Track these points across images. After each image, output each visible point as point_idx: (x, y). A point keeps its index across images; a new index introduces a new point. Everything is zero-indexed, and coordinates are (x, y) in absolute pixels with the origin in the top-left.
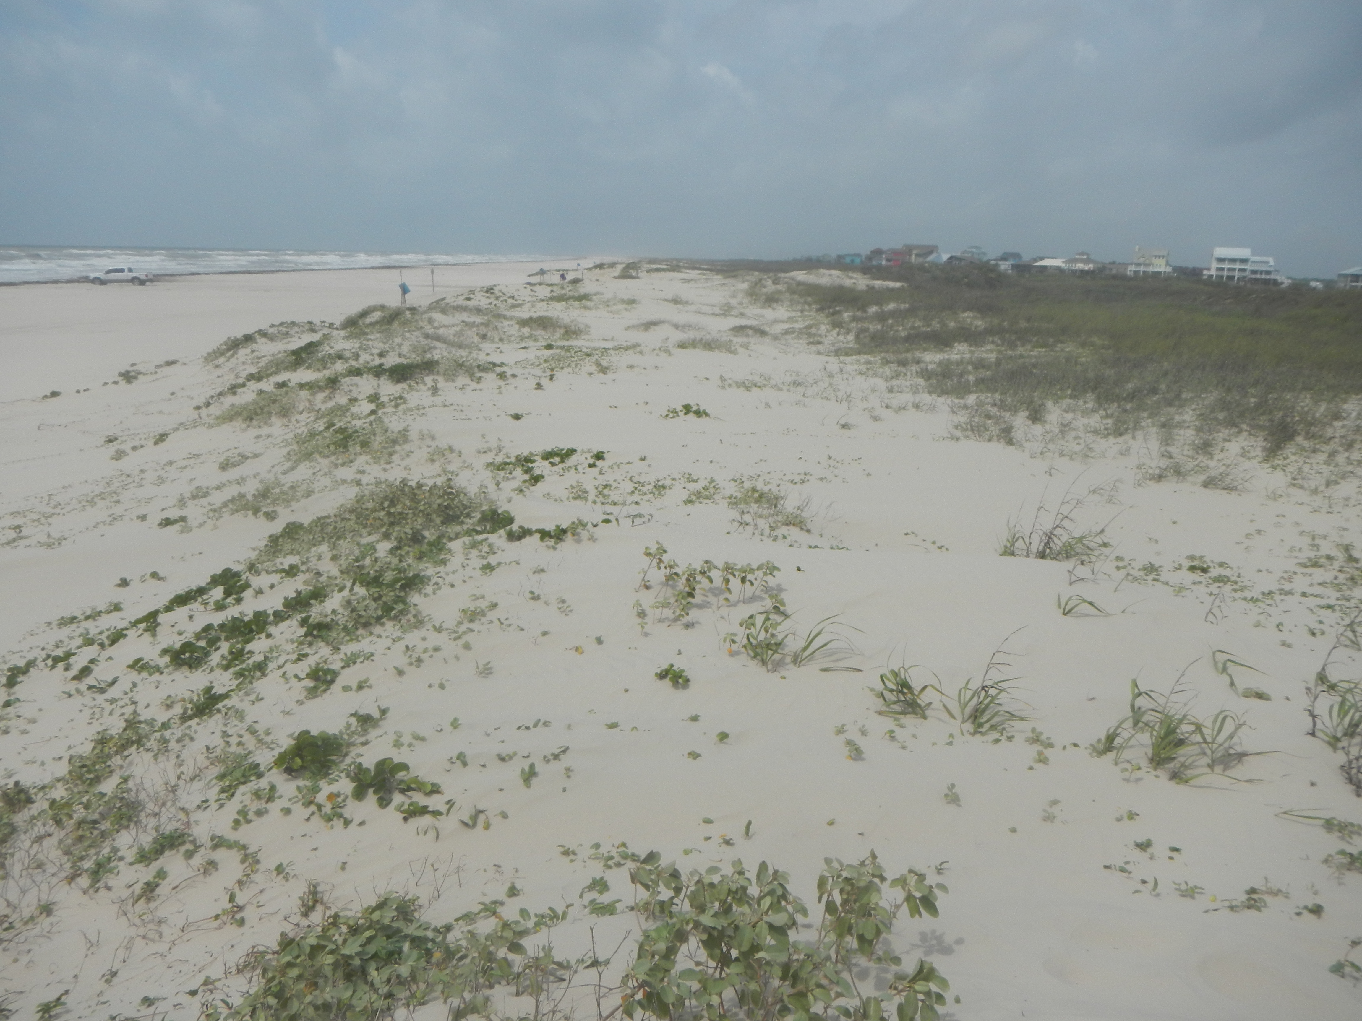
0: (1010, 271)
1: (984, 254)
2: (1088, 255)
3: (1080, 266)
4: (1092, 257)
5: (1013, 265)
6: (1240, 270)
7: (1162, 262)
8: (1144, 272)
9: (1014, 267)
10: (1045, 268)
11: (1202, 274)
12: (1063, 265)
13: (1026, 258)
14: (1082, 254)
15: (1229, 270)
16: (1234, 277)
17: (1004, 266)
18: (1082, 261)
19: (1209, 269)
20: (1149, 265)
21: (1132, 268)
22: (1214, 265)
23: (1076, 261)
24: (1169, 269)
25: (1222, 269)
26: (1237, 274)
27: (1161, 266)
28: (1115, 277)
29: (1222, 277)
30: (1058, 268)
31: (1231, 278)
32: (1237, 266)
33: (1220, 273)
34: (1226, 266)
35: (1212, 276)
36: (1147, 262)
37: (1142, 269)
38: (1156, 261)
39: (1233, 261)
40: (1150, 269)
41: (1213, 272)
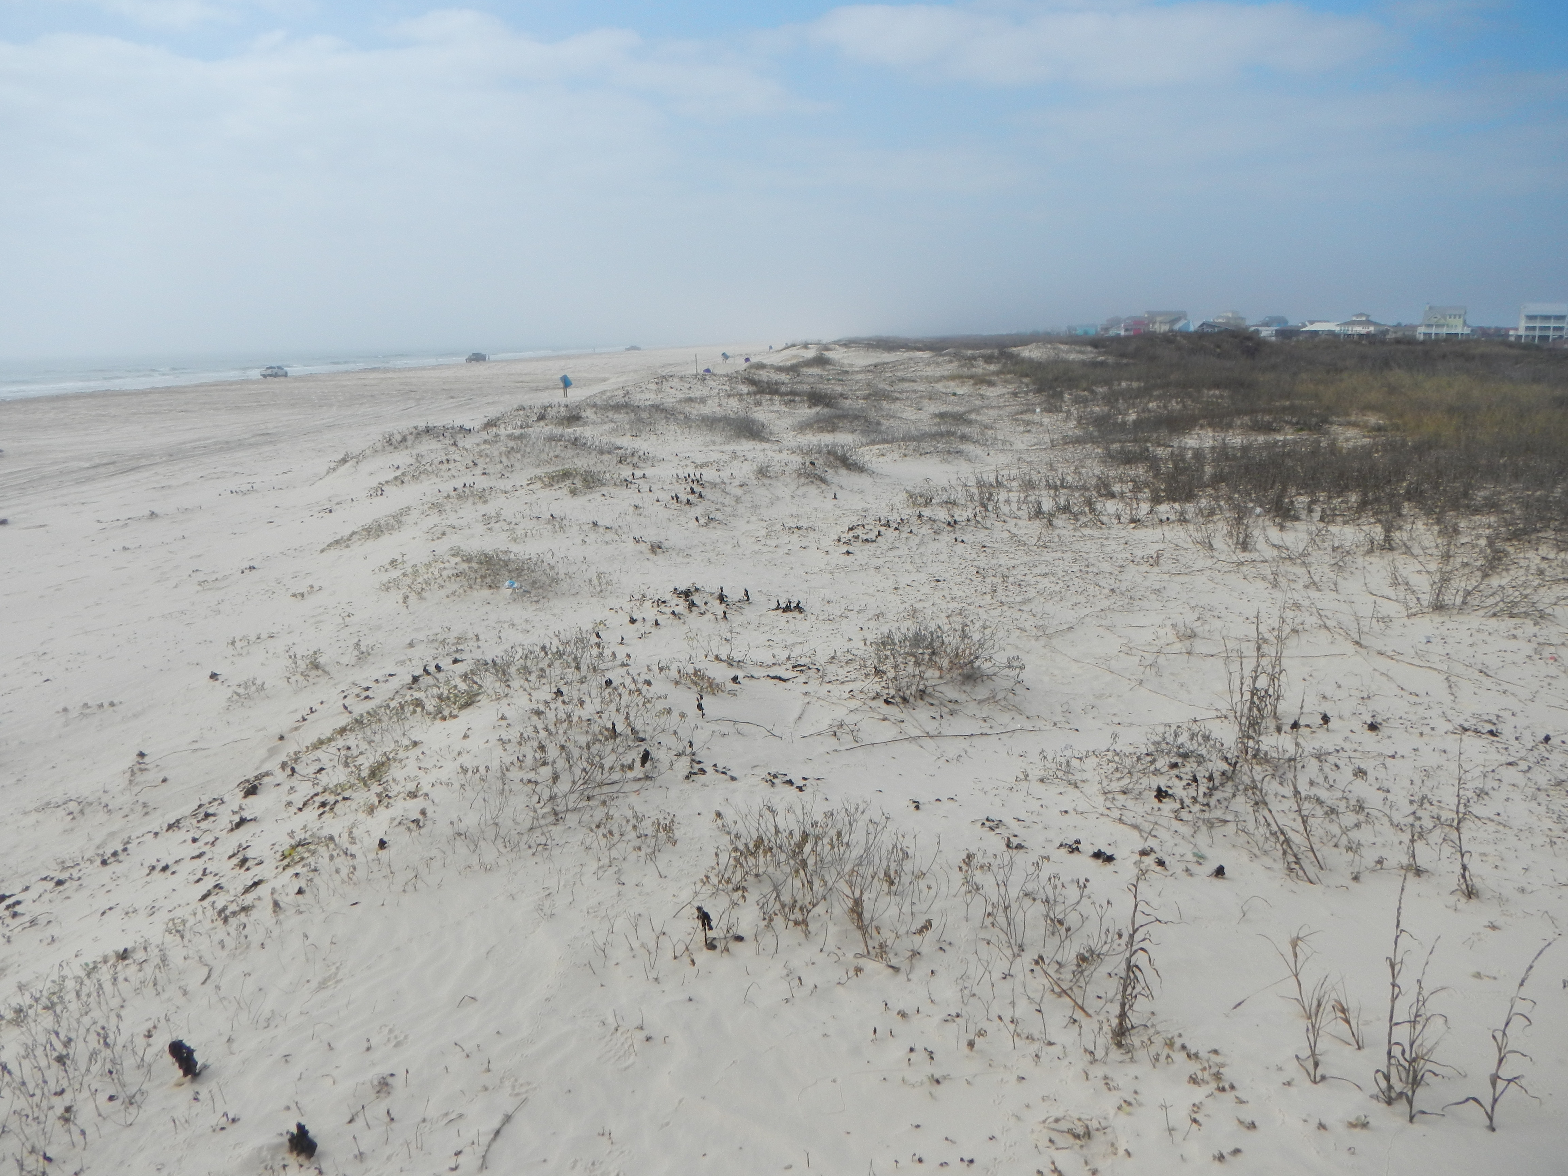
0: (1274, 338)
1: (1243, 319)
2: (1368, 316)
3: (1360, 329)
4: (1372, 319)
5: (1276, 331)
6: (1555, 329)
7: (1460, 322)
8: (1436, 334)
9: (1279, 333)
10: (1316, 332)
11: (1508, 336)
12: (1337, 329)
13: (1293, 322)
14: (1361, 315)
15: (1541, 328)
16: (1549, 337)
17: (1266, 332)
18: (1360, 323)
19: (1516, 329)
20: (1442, 326)
21: (1422, 330)
22: (1523, 324)
23: (1353, 323)
24: (1467, 331)
25: (1534, 328)
26: (1551, 333)
27: (1458, 328)
28: (1398, 341)
29: (1534, 337)
30: (1331, 333)
31: (1543, 338)
32: (1552, 324)
33: (1531, 333)
34: (1538, 324)
35: (1520, 336)
36: (1442, 321)
37: (1434, 330)
38: (1452, 321)
39: (1547, 318)
40: (1445, 330)
41: (1522, 332)
